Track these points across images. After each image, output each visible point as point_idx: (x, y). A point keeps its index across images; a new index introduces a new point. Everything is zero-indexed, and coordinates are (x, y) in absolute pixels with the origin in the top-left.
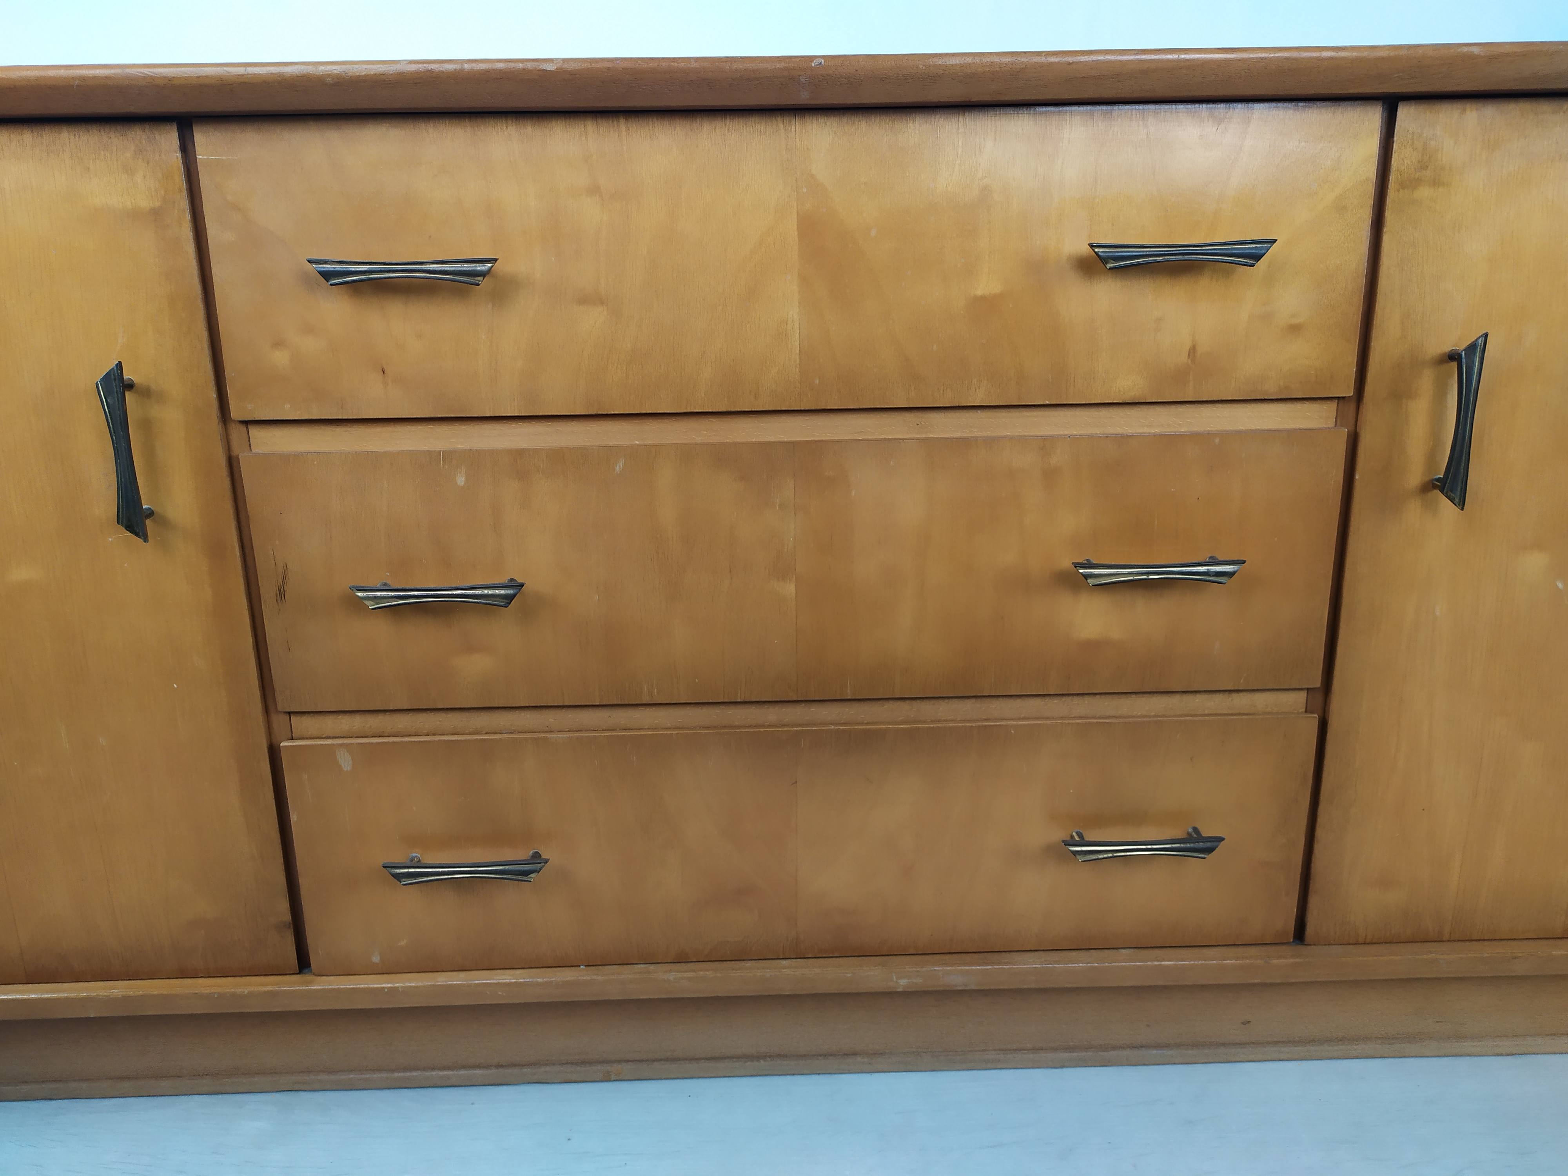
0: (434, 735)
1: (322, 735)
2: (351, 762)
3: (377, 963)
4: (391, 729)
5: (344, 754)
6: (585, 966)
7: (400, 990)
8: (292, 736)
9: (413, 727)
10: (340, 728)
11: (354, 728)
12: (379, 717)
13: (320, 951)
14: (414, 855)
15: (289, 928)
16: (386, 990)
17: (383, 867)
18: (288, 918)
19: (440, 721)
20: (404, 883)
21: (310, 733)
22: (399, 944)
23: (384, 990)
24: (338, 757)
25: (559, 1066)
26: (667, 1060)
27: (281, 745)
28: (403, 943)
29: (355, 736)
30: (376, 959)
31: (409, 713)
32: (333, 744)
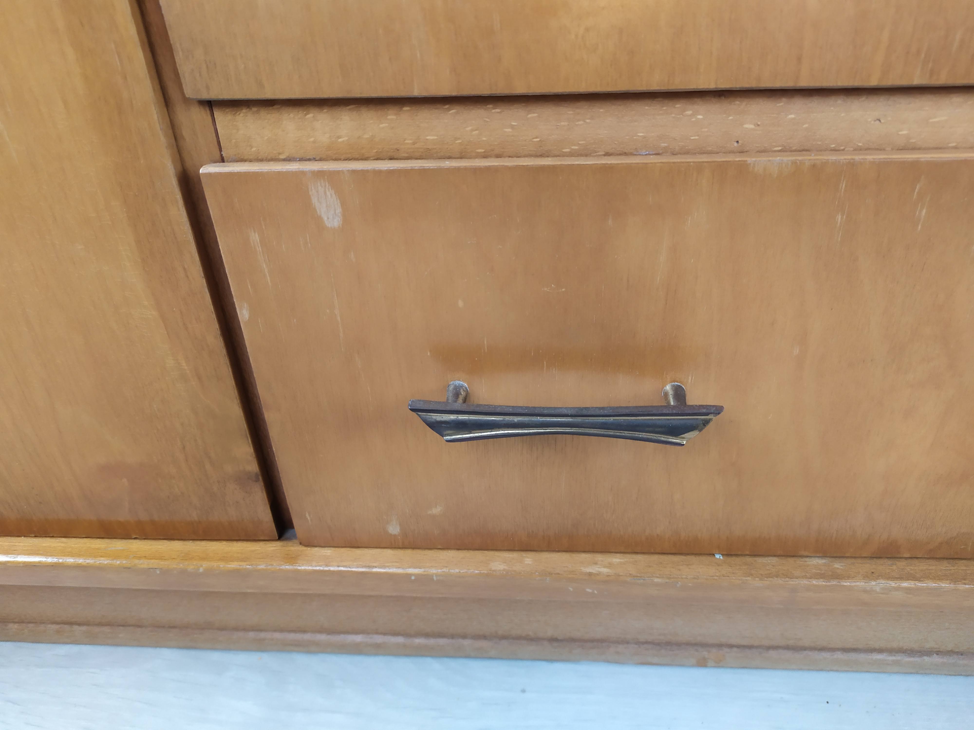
0: (498, 156)
1: (279, 154)
2: (339, 210)
3: (395, 535)
4: (414, 143)
5: (325, 193)
6: (723, 555)
7: (435, 578)
8: (222, 155)
9: (456, 139)
10: (312, 139)
11: (340, 140)
12: (389, 117)
13: (307, 515)
14: (457, 383)
15: (257, 481)
16: (413, 578)
17: (412, 410)
18: (253, 467)
19: (512, 127)
20: (449, 438)
21: (254, 149)
22: (430, 512)
23: (411, 577)
24: (314, 200)
25: (636, 646)
26: (787, 648)
27: (201, 171)
28: (437, 510)
29: (342, 157)
30: (394, 529)
31: (449, 109)
32: (303, 173)
